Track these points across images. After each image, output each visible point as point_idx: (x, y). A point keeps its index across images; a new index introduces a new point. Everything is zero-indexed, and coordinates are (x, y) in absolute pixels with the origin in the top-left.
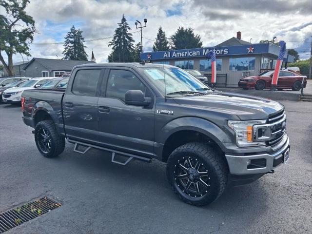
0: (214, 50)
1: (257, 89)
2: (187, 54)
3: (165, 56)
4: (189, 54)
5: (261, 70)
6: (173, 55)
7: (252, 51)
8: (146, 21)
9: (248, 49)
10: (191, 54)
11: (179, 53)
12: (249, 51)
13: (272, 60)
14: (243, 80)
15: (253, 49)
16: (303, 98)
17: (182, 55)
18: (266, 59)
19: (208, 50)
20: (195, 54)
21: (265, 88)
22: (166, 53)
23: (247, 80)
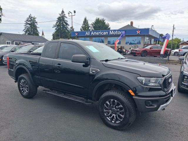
0: (117, 32)
1: (142, 56)
2: (100, 34)
3: (86, 34)
4: (101, 33)
5: (144, 45)
6: (92, 34)
7: (139, 33)
8: (75, 12)
9: (137, 31)
10: (103, 33)
11: (95, 33)
12: (138, 33)
13: (151, 39)
14: (134, 50)
15: (140, 31)
16: (169, 62)
17: (97, 34)
18: (147, 38)
19: (113, 31)
20: (105, 33)
21: (147, 55)
22: (87, 32)
23: (136, 51)
